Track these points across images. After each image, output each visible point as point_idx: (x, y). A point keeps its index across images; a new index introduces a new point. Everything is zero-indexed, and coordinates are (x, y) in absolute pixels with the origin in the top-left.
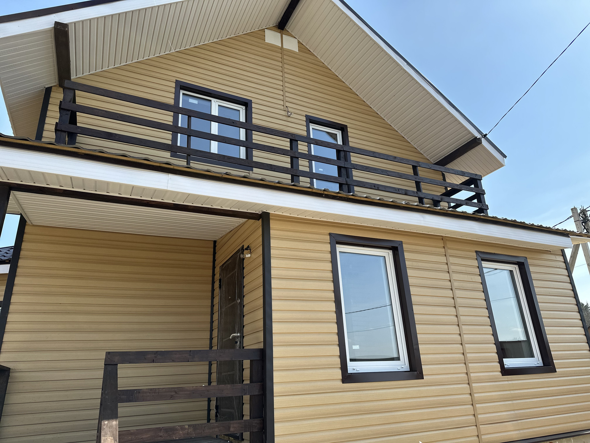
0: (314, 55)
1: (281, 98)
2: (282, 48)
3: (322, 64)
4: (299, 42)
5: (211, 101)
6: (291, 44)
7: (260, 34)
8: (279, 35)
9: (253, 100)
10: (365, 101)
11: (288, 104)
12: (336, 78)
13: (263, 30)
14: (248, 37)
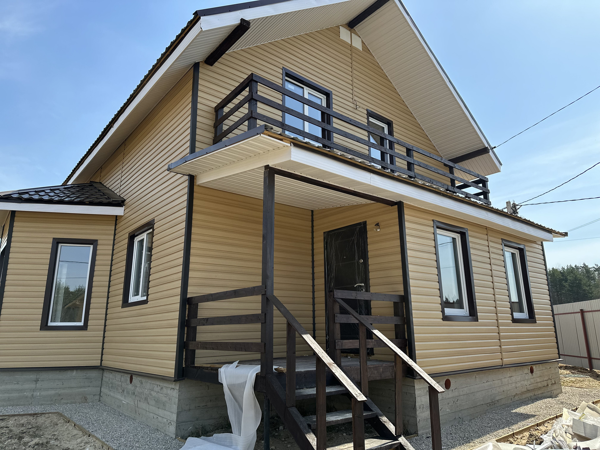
0: (372, 55)
1: (351, 91)
2: (351, 46)
3: (377, 64)
4: (362, 42)
5: (303, 88)
6: (357, 44)
7: (335, 31)
8: (349, 32)
9: (334, 92)
10: (405, 101)
11: (355, 98)
12: (386, 77)
13: (338, 27)
14: (329, 32)
